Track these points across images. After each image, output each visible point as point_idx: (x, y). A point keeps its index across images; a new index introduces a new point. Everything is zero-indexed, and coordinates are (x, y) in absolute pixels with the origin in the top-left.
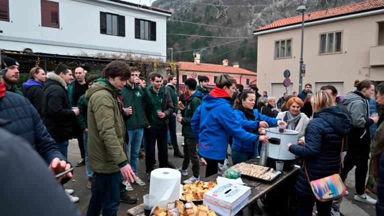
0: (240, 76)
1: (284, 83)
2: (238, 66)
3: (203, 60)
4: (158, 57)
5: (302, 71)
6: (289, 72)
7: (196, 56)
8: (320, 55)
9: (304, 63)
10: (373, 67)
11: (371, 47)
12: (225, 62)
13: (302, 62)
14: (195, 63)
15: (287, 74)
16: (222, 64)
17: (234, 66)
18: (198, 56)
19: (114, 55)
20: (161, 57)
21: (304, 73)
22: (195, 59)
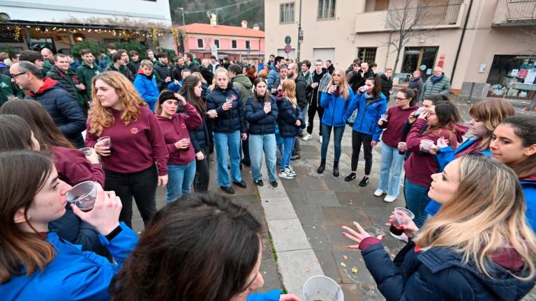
0: (259, 39)
1: (285, 50)
2: (258, 28)
3: (220, 22)
4: (159, 21)
5: (301, 38)
6: (290, 38)
7: (211, 16)
8: (318, 20)
9: (302, 29)
10: (359, 34)
11: (358, 14)
12: (244, 24)
13: (300, 28)
14: (211, 25)
15: (288, 40)
16: (241, 26)
17: (254, 28)
18: (214, 17)
19: (109, 20)
20: (164, 21)
21: (302, 39)
22: (211, 20)
